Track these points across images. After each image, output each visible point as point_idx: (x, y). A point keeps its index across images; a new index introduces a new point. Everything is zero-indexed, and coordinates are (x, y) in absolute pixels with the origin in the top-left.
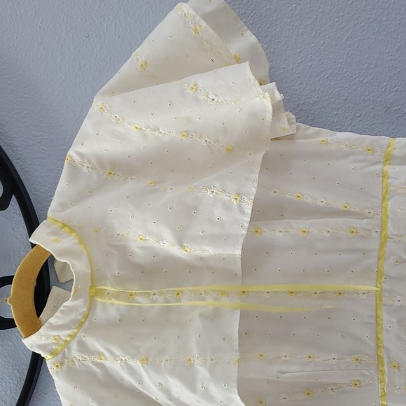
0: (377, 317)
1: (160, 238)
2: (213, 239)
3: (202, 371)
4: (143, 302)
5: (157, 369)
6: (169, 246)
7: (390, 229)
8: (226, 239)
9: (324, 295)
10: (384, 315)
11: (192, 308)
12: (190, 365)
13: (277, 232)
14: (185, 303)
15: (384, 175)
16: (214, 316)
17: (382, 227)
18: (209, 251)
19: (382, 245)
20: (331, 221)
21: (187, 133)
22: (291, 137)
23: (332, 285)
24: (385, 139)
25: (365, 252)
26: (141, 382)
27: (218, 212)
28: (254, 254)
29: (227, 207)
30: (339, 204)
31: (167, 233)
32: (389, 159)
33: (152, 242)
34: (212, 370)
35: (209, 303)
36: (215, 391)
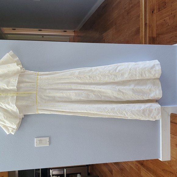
0: (36, 96)
1: (5, 86)
2: (12, 86)
3: (11, 103)
4: (2, 95)
5: (4, 103)
6: (6, 87)
7: (38, 84)
8: (14, 86)
9: (29, 94)
10: (37, 96)
11: (10, 96)
12: (9, 103)
13: (22, 85)
14: (9, 95)
15: (37, 77)
16: (13, 97)
17: (37, 84)
18: (12, 88)
19: (37, 87)
20: (30, 83)
21: (8, 71)
22: (24, 72)
23: (30, 92)
24: (38, 72)
25: (35, 88)
26: (2, 106)
27: (13, 82)
28: (19, 88)
29: (14, 82)
30: (31, 81)
31: (6, 85)
32: (38, 75)
33: (3, 87)
34: (12, 103)
35: (12, 95)
36: (12, 105)
